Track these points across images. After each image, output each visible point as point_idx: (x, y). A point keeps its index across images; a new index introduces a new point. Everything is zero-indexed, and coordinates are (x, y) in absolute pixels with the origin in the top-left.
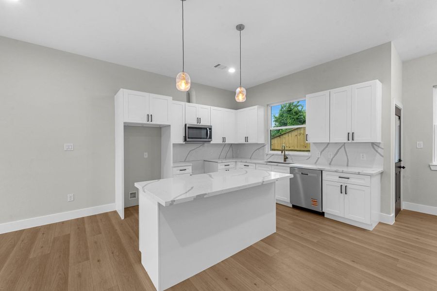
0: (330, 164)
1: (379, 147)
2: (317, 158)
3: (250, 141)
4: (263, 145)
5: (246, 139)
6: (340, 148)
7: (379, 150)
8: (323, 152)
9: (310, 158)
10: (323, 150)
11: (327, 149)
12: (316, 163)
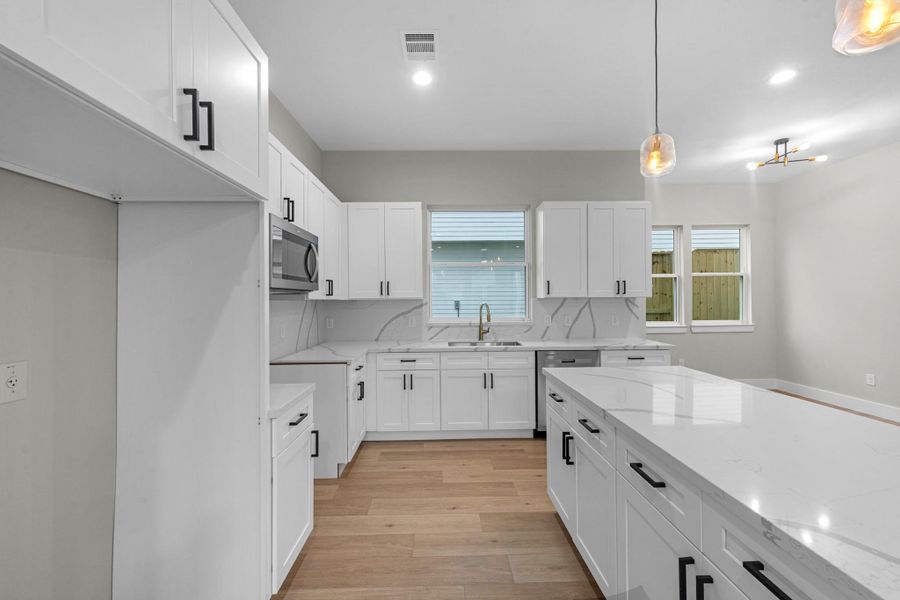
0: (567, 337)
1: (633, 304)
2: (544, 329)
3: (395, 294)
4: (418, 304)
5: (385, 288)
6: (584, 307)
7: (635, 309)
8: (556, 316)
9: (531, 328)
10: (556, 312)
11: (562, 309)
12: (543, 337)
